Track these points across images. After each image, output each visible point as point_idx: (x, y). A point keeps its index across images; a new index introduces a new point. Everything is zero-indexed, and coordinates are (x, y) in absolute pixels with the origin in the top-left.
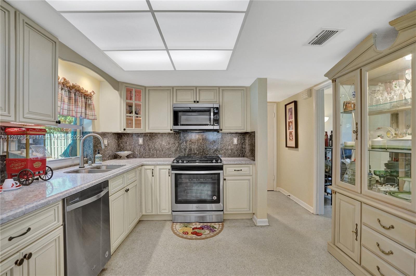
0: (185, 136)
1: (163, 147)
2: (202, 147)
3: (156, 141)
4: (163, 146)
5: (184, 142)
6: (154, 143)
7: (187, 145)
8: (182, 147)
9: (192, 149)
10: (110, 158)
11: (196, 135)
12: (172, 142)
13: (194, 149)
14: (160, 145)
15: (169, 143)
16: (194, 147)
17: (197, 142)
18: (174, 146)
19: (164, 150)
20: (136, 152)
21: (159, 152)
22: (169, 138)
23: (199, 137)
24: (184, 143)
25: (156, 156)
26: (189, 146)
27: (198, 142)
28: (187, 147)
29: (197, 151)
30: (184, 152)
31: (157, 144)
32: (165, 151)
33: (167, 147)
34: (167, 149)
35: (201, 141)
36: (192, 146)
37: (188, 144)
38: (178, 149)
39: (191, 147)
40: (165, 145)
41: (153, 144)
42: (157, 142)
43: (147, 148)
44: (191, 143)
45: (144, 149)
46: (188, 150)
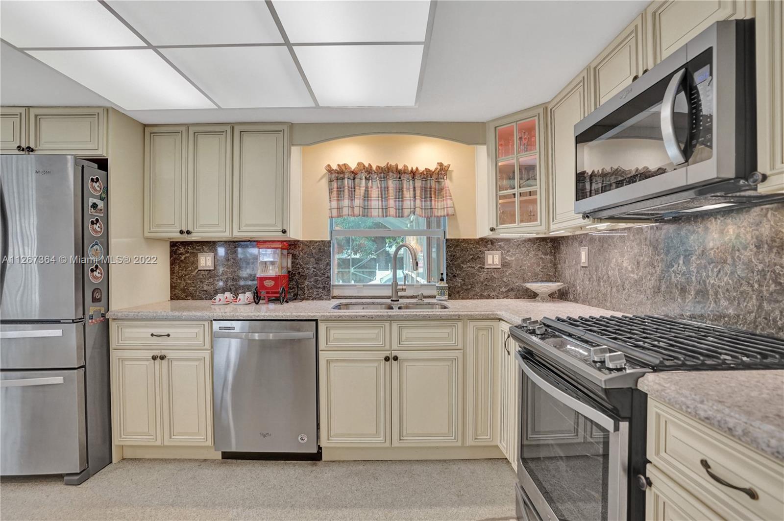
0: (683, 233)
1: (625, 277)
2: (756, 286)
3: (611, 256)
4: (623, 271)
5: (679, 256)
6: (606, 264)
7: (690, 272)
8: (674, 279)
9: (708, 291)
10: (511, 294)
11: (727, 225)
12: (646, 260)
13: (716, 293)
14: (619, 270)
15: (638, 263)
16: (717, 283)
17: (730, 261)
18: (652, 275)
19: (627, 286)
20: (578, 288)
21: (618, 291)
22: (637, 244)
23: (737, 231)
24: (681, 262)
25: (611, 302)
26: (699, 278)
27: (733, 258)
28: (688, 281)
29: (731, 300)
30: (679, 300)
31: (612, 265)
32: (628, 289)
33: (632, 275)
34: (632, 282)
35: (747, 254)
36: (708, 276)
37: (693, 268)
38: (663, 289)
39: (704, 281)
40: (630, 268)
41: (604, 266)
42: (613, 259)
43: (594, 276)
44: (703, 262)
45: (589, 280)
46: (693, 293)
